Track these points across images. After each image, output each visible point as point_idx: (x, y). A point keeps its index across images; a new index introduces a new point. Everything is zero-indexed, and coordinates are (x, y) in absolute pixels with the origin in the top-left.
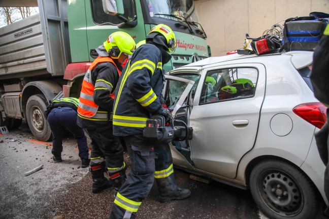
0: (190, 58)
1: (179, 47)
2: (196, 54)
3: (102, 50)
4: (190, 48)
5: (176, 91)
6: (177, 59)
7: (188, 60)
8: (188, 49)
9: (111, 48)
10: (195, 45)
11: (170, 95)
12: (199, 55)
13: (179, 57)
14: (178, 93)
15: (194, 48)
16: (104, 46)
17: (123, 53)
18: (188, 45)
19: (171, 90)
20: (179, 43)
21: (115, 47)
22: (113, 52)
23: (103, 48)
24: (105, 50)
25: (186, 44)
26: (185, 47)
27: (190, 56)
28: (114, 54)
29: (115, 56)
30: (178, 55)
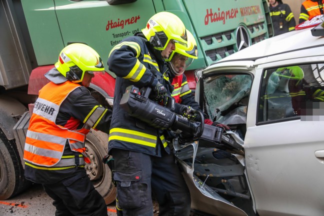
0: (232, 34)
1: (212, 21)
2: (242, 24)
3: (55, 76)
4: (231, 17)
5: (215, 98)
6: (211, 42)
7: (229, 38)
8: (228, 20)
9: (68, 70)
10: (239, 11)
11: (207, 106)
12: (248, 24)
13: (214, 39)
14: (219, 101)
15: (238, 15)
16: (57, 70)
17: (87, 72)
18: (228, 13)
19: (208, 99)
20: (211, 14)
21: (73, 67)
22: (73, 75)
23: (56, 73)
24: (60, 75)
25: (223, 12)
26: (222, 18)
27: (233, 31)
28: (75, 77)
29: (77, 80)
30: (212, 36)
